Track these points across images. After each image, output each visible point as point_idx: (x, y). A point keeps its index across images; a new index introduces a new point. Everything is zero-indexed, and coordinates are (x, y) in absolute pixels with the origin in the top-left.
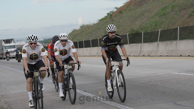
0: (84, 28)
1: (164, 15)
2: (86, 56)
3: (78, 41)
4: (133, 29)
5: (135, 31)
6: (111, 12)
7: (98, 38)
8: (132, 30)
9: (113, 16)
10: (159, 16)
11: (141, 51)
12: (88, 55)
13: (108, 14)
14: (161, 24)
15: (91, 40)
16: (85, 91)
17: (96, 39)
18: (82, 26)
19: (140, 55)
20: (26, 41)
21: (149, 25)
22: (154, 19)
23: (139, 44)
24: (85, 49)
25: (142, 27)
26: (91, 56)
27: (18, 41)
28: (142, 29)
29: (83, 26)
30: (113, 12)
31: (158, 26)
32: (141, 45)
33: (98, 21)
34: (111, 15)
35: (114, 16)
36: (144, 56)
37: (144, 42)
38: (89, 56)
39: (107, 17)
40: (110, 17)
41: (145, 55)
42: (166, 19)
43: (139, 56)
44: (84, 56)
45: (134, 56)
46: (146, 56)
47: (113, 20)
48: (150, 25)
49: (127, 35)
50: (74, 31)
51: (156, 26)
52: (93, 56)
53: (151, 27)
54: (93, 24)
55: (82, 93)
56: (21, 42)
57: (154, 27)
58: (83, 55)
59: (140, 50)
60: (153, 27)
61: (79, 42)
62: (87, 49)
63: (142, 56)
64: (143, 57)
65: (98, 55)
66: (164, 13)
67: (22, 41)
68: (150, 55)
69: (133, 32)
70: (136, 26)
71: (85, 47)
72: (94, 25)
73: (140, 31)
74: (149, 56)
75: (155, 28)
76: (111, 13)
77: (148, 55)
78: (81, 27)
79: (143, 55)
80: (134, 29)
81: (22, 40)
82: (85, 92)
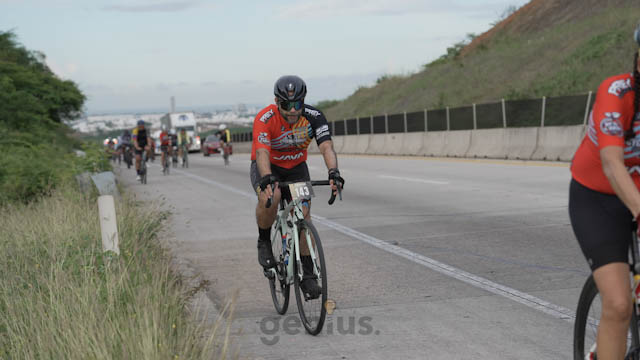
0: (387, 84)
1: (595, 57)
2: (392, 155)
3: (372, 117)
4: (513, 91)
5: (517, 95)
6: (457, 46)
7: (426, 111)
8: (511, 93)
9: (463, 54)
10: (583, 60)
11: (537, 146)
12: (395, 153)
13: (450, 50)
14: (588, 80)
15: (408, 115)
16: (396, 244)
17: (417, 110)
18: (380, 77)
19: (534, 157)
20: (239, 113)
21: (555, 82)
22: (568, 68)
23: (534, 130)
24: (389, 136)
25: (538, 87)
26: (404, 155)
27: (218, 112)
28: (536, 92)
29: (384, 79)
30: (463, 47)
31: (580, 87)
32: (538, 131)
33: (424, 68)
34: (458, 54)
35: (466, 56)
36: (545, 159)
37: (546, 125)
38: (399, 155)
39: (445, 56)
40: (455, 59)
41: (548, 157)
42: (602, 66)
43: (531, 159)
44: (386, 155)
45: (518, 159)
46: (551, 160)
47: (462, 65)
48: (560, 82)
49: (500, 104)
50: (361, 91)
51: (574, 84)
52: (411, 155)
53: (561, 87)
54: (410, 75)
55: (386, 249)
56: (226, 114)
57: (569, 88)
58: (384, 152)
59: (534, 144)
60: (566, 87)
61: (374, 118)
62: (394, 138)
63: (540, 160)
64: (543, 162)
65: (423, 152)
66: (597, 53)
67: (229, 113)
68: (561, 158)
69: (515, 99)
70: (521, 85)
71: (391, 131)
72: (414, 76)
73: (534, 97)
74: (558, 160)
75: (573, 89)
76: (458, 49)
77: (556, 157)
78: (379, 81)
79: (542, 157)
80: (517, 90)
81: (229, 110)
82: (395, 247)
